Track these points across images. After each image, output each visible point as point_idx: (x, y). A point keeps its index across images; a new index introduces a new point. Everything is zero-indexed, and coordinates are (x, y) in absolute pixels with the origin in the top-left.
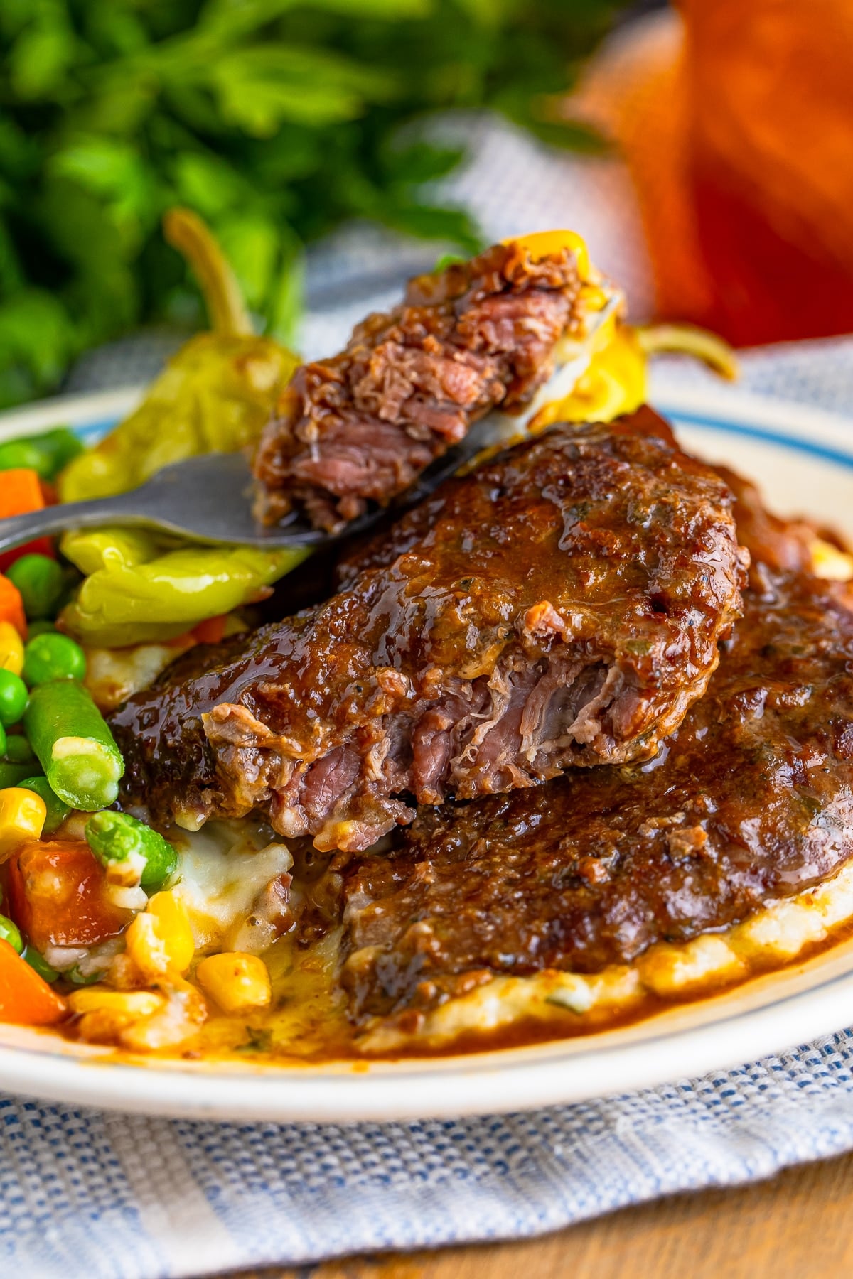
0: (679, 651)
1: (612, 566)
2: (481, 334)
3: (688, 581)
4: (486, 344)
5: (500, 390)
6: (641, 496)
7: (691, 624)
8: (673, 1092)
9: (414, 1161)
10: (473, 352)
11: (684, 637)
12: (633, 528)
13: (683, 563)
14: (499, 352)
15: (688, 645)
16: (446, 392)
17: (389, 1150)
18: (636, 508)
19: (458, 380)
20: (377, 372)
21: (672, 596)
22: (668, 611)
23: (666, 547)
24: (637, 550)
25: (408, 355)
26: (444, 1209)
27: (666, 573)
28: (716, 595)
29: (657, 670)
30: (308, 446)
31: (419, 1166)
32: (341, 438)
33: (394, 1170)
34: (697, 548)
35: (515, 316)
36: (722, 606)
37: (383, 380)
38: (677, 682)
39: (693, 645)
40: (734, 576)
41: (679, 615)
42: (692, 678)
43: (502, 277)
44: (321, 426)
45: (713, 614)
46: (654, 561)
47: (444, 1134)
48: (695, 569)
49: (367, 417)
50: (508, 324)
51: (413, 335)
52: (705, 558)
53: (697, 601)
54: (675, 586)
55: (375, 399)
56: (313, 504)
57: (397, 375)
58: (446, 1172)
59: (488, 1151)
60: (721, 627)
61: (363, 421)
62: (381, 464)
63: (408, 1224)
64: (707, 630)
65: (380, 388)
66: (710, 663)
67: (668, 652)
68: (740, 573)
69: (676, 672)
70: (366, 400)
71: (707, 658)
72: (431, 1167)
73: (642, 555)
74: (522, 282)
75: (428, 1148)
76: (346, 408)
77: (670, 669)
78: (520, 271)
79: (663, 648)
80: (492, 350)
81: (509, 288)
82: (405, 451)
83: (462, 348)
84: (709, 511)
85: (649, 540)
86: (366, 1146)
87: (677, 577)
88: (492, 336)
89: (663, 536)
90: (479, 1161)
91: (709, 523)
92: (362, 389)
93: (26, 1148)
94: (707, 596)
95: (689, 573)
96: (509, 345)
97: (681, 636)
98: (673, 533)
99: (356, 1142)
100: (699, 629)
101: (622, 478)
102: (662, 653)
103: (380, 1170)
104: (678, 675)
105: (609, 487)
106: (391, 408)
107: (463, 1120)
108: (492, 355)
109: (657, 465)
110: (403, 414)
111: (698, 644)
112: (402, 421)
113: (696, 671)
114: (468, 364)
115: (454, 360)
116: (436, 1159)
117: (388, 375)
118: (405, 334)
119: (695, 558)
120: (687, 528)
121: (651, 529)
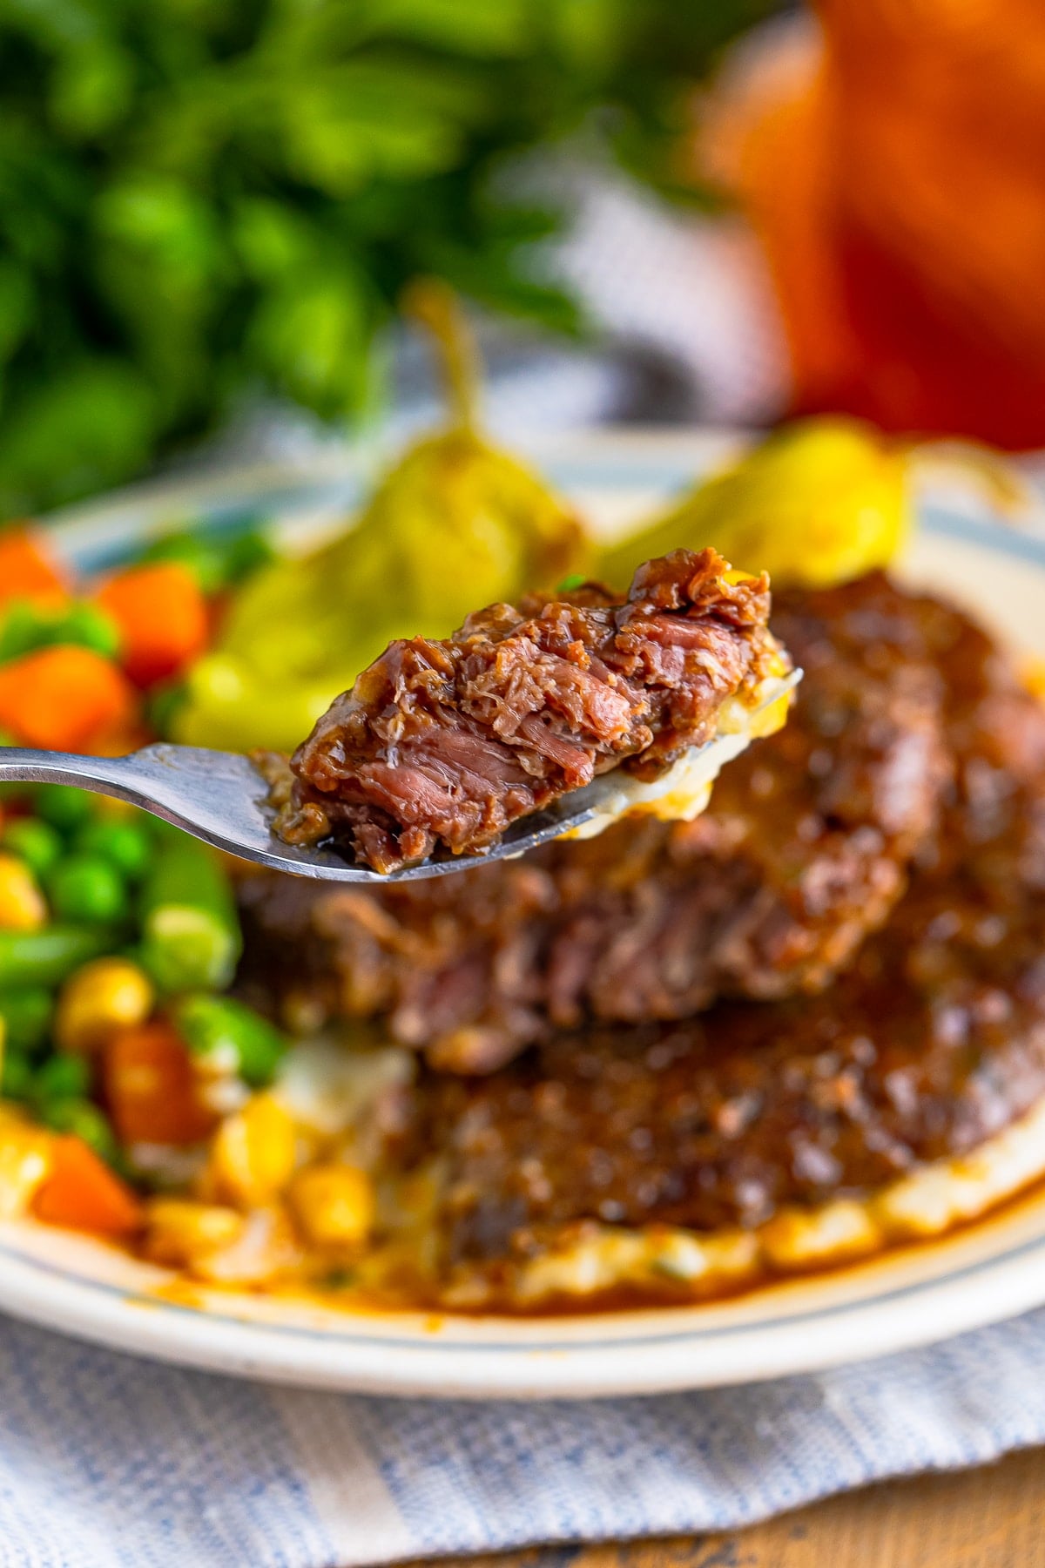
2: (643, 656)
4: (647, 670)
5: (647, 736)
10: (626, 677)
14: (660, 686)
16: (588, 717)
19: (606, 704)
20: (504, 669)
25: (547, 658)
26: (636, 1496)
30: (384, 744)
32: (432, 746)
35: (690, 645)
37: (509, 682)
43: (683, 593)
44: (409, 724)
49: (472, 726)
50: (678, 653)
51: (554, 636)
55: (494, 704)
56: (367, 829)
57: (529, 679)
61: (465, 730)
62: (471, 795)
63: (596, 1513)
65: (502, 691)
70: (476, 703)
74: (708, 603)
76: (447, 708)
78: (710, 589)
80: (651, 680)
81: (687, 610)
82: (505, 786)
83: (615, 668)
88: (656, 663)
92: (480, 687)
96: (672, 678)
106: (511, 719)
108: (648, 688)
110: (520, 732)
112: (518, 740)
114: (619, 690)
115: (605, 681)
117: (517, 675)
118: (545, 635)
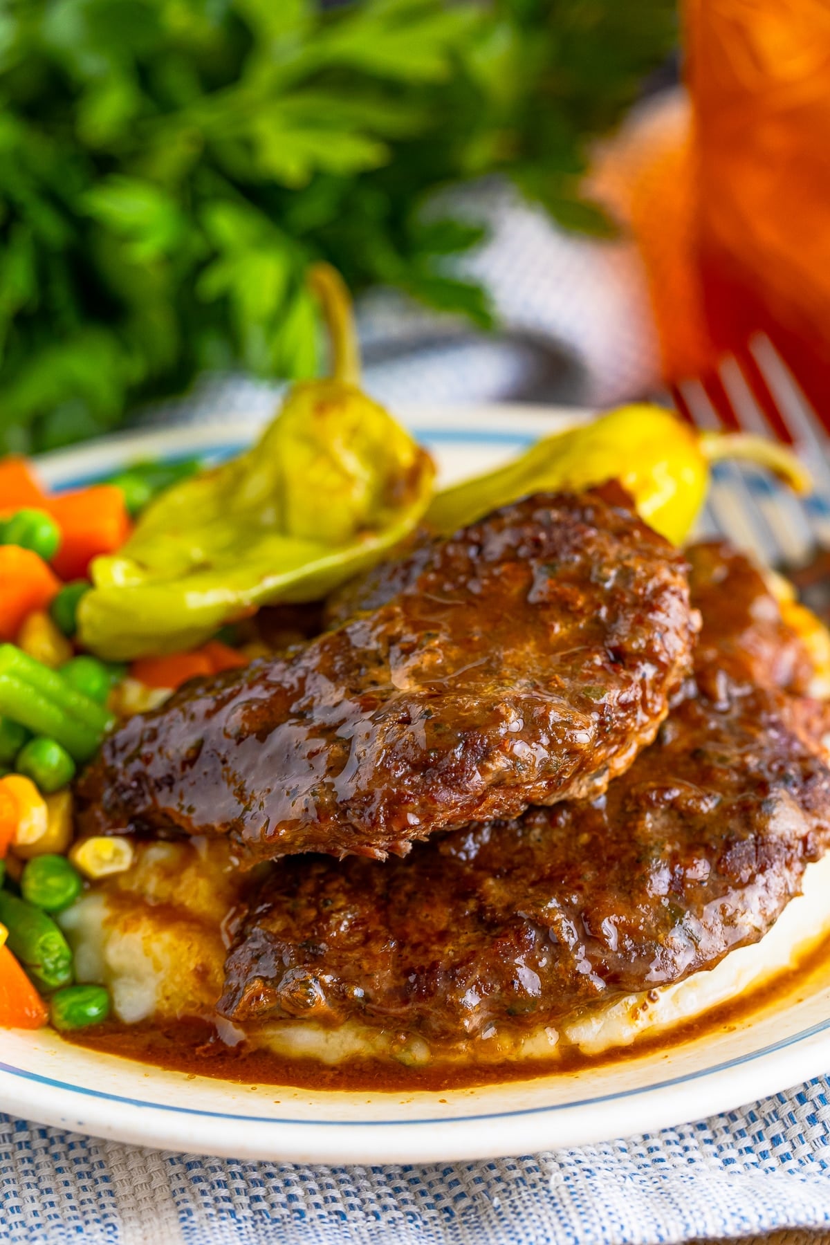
0: (631, 699)
1: (576, 620)
3: (643, 637)
6: (605, 560)
7: (644, 675)
8: (609, 1150)
9: (372, 1201)
11: (637, 686)
12: (597, 587)
13: (640, 621)
15: (640, 694)
17: (351, 1188)
18: (600, 569)
21: (629, 650)
22: (623, 663)
23: (625, 606)
24: (599, 607)
27: (623, 627)
28: (667, 652)
29: (608, 715)
31: (375, 1207)
33: (352, 1207)
34: (653, 608)
36: (673, 662)
38: (628, 727)
39: (644, 695)
40: (685, 636)
41: (633, 667)
42: (643, 725)
45: (663, 668)
46: (613, 617)
47: (401, 1177)
48: (651, 626)
52: (659, 617)
53: (650, 655)
54: (631, 640)
58: (397, 1214)
59: (438, 1197)
60: (671, 681)
64: (658, 681)
66: (659, 713)
67: (621, 699)
68: (691, 634)
69: (627, 717)
71: (658, 708)
72: (385, 1208)
73: (603, 612)
75: (385, 1190)
77: (622, 715)
79: (617, 695)
84: (665, 575)
85: (612, 599)
86: (331, 1181)
87: (634, 633)
89: (623, 595)
90: (429, 1206)
91: (664, 587)
93: (30, 1160)
94: (660, 652)
95: (644, 630)
97: (633, 686)
98: (632, 593)
99: (322, 1175)
100: (651, 681)
101: (589, 542)
102: (615, 699)
103: (339, 1207)
104: (629, 721)
105: (577, 550)
107: (418, 1166)
109: (621, 534)
111: (649, 695)
113: (646, 719)
116: (391, 1201)
119: (651, 616)
120: (645, 589)
121: (614, 589)
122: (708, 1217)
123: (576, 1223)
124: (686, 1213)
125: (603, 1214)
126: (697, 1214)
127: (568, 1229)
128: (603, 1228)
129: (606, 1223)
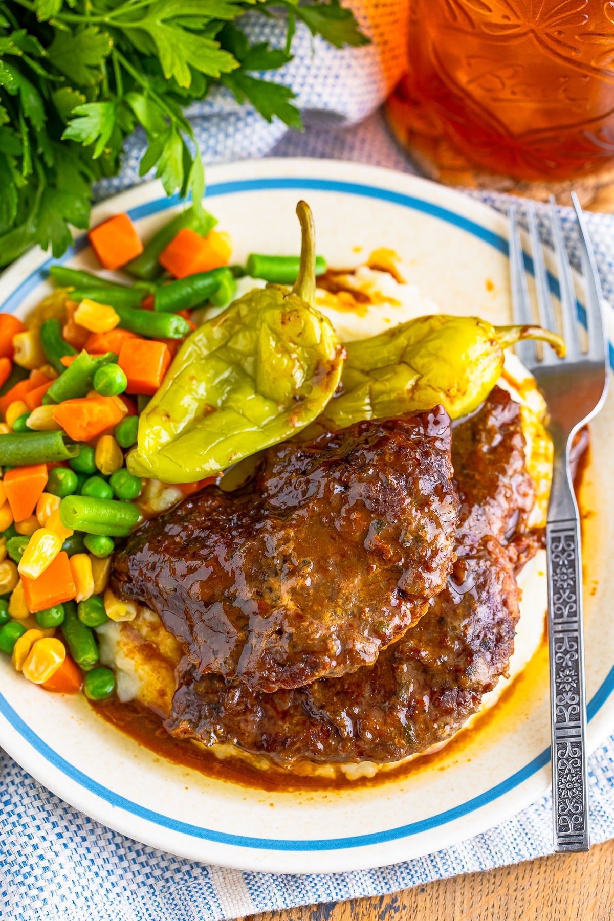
6: (410, 528)
18: (406, 534)
24: (399, 559)
89: (414, 554)
122: (505, 857)
123: (440, 865)
124: (493, 854)
125: (453, 859)
126: (499, 855)
127: (437, 869)
128: (454, 869)
129: (455, 865)
